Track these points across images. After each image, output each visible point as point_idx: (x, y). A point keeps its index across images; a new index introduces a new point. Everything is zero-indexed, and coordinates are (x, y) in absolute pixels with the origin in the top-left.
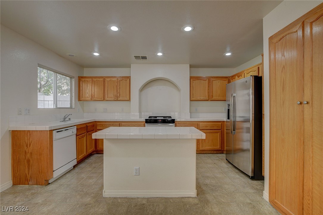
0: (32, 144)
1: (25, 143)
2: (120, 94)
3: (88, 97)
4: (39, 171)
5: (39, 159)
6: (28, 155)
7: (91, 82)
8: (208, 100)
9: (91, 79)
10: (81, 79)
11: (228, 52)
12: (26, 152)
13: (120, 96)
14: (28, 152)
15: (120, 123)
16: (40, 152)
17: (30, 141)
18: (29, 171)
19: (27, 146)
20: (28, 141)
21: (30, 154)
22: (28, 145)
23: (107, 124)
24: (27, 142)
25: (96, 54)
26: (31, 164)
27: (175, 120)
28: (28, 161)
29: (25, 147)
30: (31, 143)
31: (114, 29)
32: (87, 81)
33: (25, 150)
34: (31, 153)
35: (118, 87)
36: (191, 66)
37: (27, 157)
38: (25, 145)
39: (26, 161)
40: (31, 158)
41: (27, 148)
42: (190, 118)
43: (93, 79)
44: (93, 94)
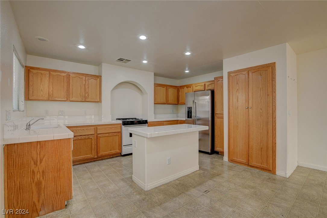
0: (44, 159)
1: (33, 159)
2: (88, 95)
3: (42, 96)
4: (57, 193)
5: (56, 178)
6: (38, 177)
7: (48, 76)
8: (165, 104)
9: (48, 72)
10: (31, 70)
11: (187, 70)
12: (33, 172)
13: (88, 96)
14: (38, 171)
15: (96, 127)
16: (58, 167)
17: (42, 156)
18: (39, 197)
19: (36, 163)
20: (39, 156)
21: (41, 174)
22: (37, 161)
23: (78, 129)
24: (35, 158)
25: (82, 47)
26: (43, 187)
27: (148, 121)
28: (39, 184)
29: (33, 166)
30: (44, 157)
31: (143, 38)
32: (42, 74)
33: (33, 170)
34: (43, 172)
35: (87, 87)
36: (156, 75)
37: (36, 180)
38: (32, 163)
39: (34, 185)
40: (43, 178)
41: (37, 165)
42: (155, 118)
43: (51, 72)
44: (52, 93)
